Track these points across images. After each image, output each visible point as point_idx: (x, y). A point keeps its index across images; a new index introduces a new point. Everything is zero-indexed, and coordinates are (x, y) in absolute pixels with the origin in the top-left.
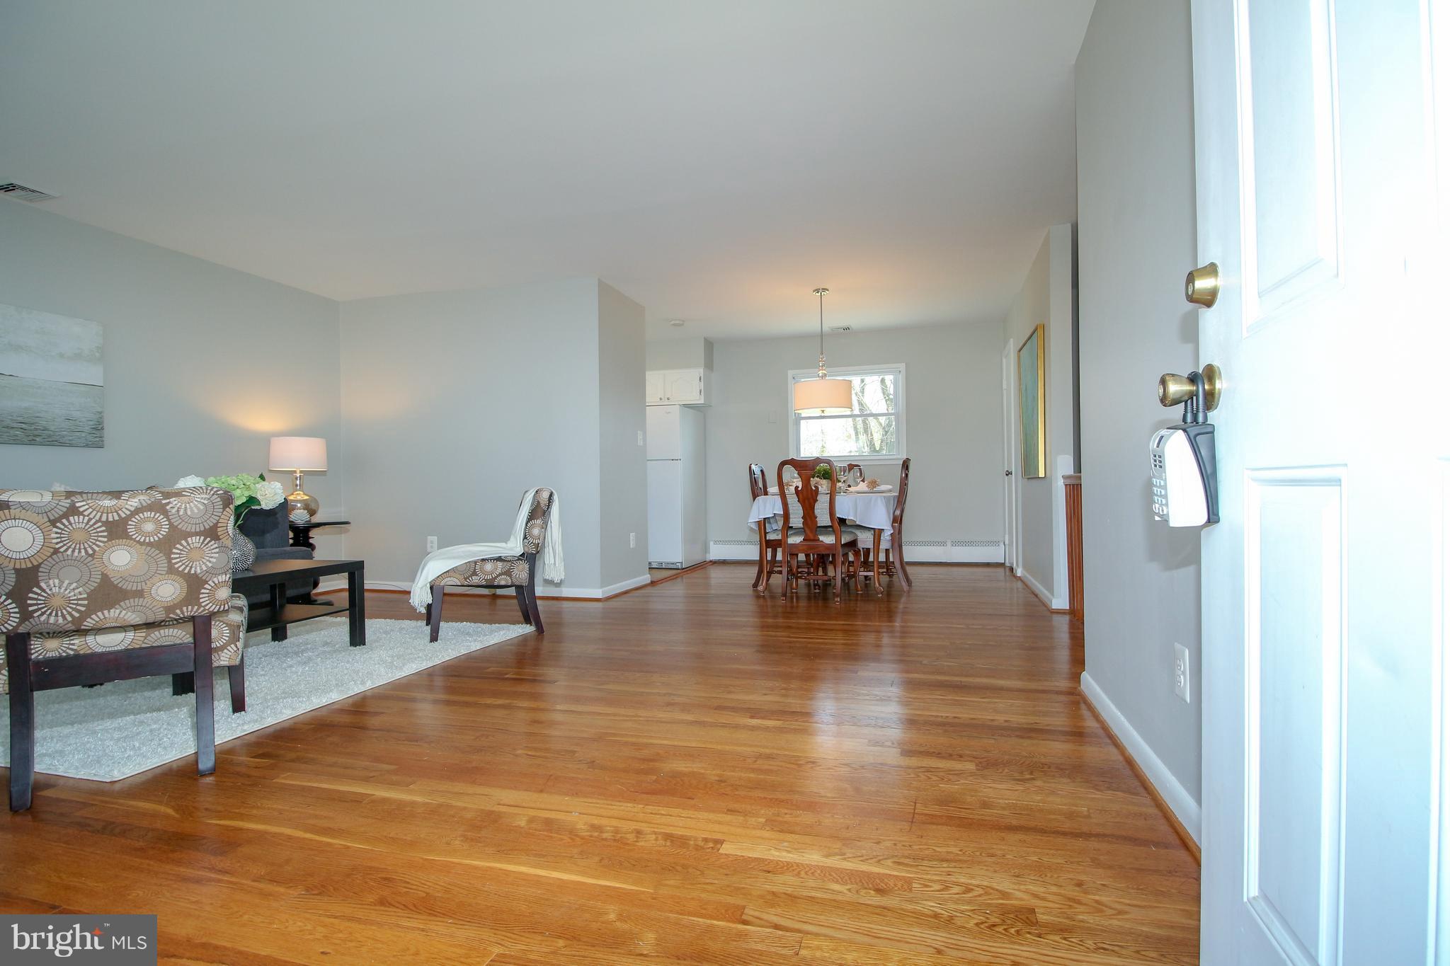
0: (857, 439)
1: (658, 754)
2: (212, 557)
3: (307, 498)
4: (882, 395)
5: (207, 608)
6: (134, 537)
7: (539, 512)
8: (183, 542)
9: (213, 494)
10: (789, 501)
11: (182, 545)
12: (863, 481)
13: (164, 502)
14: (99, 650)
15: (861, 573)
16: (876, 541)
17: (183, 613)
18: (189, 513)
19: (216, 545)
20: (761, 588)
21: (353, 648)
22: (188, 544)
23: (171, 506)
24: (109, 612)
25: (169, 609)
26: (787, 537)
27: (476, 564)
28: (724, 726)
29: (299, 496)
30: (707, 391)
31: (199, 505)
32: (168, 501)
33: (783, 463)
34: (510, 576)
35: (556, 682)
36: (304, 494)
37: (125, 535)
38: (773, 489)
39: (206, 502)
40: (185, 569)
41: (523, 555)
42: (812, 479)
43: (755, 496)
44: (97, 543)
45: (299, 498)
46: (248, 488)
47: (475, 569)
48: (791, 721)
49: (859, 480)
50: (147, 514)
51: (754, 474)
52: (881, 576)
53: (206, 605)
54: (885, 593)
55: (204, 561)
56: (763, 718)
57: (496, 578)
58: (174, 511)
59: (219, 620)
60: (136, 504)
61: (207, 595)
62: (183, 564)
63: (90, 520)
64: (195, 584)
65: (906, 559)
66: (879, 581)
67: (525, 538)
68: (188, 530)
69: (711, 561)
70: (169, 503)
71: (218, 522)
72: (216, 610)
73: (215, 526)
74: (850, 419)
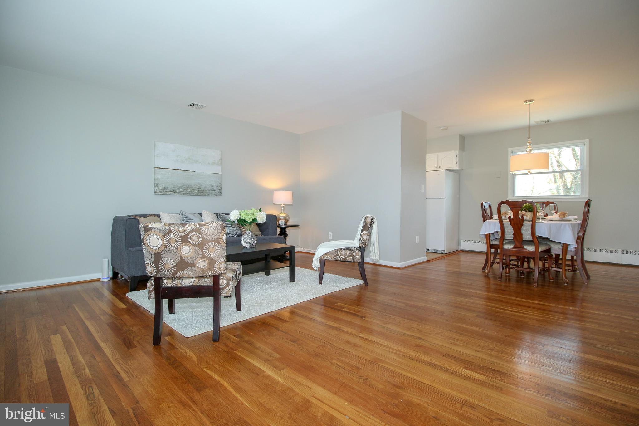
0: (555, 182)
1: (403, 383)
2: (218, 251)
3: (285, 215)
4: (573, 156)
5: (217, 272)
6: (190, 242)
7: (367, 227)
8: (207, 245)
9: (217, 225)
10: (505, 224)
11: (207, 246)
12: (556, 213)
13: (200, 228)
14: (184, 285)
15: (553, 269)
16: (564, 250)
17: (208, 273)
18: (209, 233)
19: (219, 246)
20: (486, 271)
21: (290, 283)
22: (209, 246)
23: (202, 230)
24: (183, 271)
25: (203, 272)
26: (503, 245)
27: (338, 251)
28: (447, 371)
29: (283, 214)
30: (461, 162)
31: (212, 230)
32: (201, 228)
33: (501, 203)
34: (353, 257)
35: (365, 317)
36: (285, 213)
37: (187, 242)
38: (496, 216)
39: (215, 228)
40: (208, 255)
41: (360, 247)
42: (520, 212)
43: (485, 219)
44: (178, 244)
45: (283, 215)
46: (253, 215)
47: (338, 253)
48: (491, 377)
49: (553, 212)
50: (194, 233)
51: (484, 207)
52: (567, 272)
53: (217, 271)
54: (570, 282)
55: (215, 253)
56: (472, 370)
57: (346, 258)
58: (203, 232)
59: (223, 276)
60: (190, 229)
61: (217, 267)
62: (207, 254)
63: (175, 235)
64: (212, 262)
65: (586, 259)
66: (566, 275)
67: (360, 240)
68: (209, 240)
69: (461, 250)
70: (201, 229)
71: (219, 237)
72: (220, 273)
73: (218, 238)
74: (552, 174)
